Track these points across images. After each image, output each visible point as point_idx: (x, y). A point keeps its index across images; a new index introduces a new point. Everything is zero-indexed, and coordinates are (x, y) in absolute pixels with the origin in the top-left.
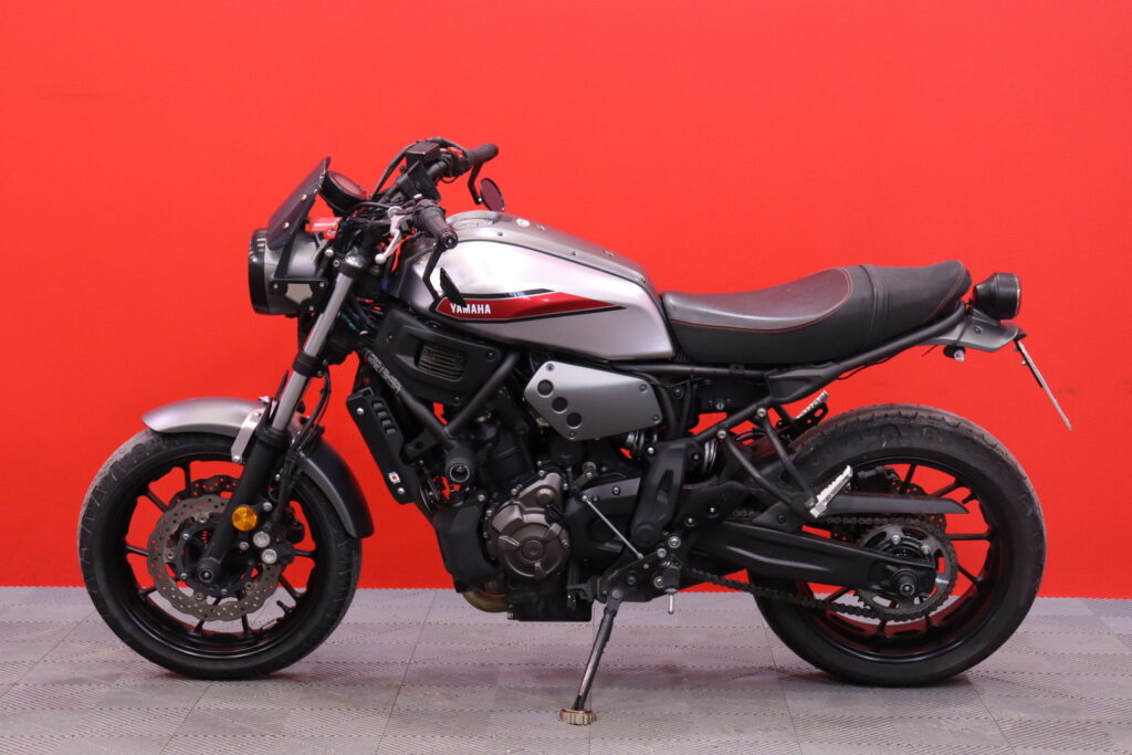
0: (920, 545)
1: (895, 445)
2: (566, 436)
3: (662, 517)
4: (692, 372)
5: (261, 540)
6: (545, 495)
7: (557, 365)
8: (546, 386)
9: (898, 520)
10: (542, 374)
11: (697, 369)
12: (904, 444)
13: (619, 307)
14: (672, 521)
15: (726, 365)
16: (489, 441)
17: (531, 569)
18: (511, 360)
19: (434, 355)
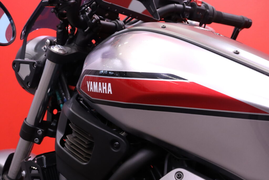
7: (188, 176)
18: (140, 156)
19: (74, 135)
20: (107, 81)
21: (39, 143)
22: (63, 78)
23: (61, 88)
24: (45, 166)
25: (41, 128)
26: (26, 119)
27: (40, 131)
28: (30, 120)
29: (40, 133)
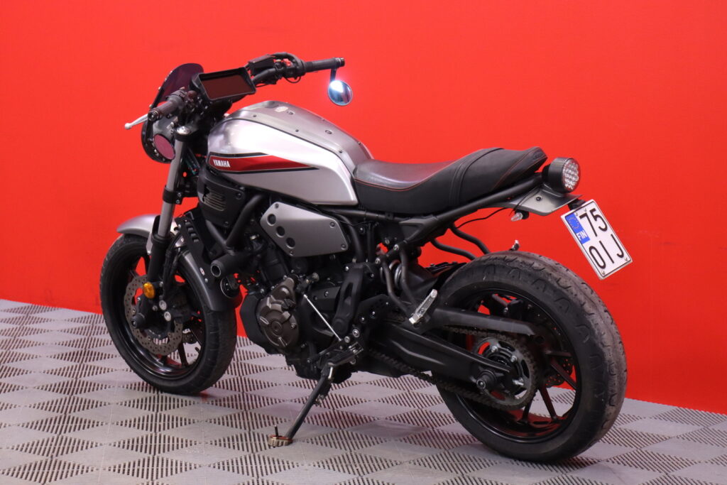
0: (511, 355)
1: (491, 280)
2: (287, 252)
3: (348, 315)
4: (365, 216)
5: (163, 306)
6: (284, 292)
7: (282, 205)
8: (271, 218)
9: (493, 334)
10: (272, 210)
11: (369, 214)
12: (496, 279)
13: (313, 168)
14: (354, 317)
15: (382, 213)
16: (258, 253)
17: (276, 340)
18: (255, 199)
19: (211, 193)
20: (226, 160)
21: (180, 204)
22: (190, 151)
23: (189, 157)
24: (193, 219)
25: (180, 191)
26: (166, 186)
27: (179, 194)
28: (170, 186)
29: (180, 196)
